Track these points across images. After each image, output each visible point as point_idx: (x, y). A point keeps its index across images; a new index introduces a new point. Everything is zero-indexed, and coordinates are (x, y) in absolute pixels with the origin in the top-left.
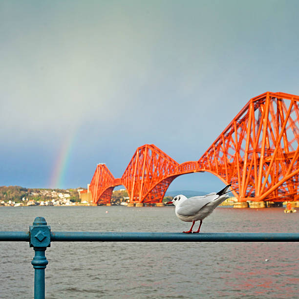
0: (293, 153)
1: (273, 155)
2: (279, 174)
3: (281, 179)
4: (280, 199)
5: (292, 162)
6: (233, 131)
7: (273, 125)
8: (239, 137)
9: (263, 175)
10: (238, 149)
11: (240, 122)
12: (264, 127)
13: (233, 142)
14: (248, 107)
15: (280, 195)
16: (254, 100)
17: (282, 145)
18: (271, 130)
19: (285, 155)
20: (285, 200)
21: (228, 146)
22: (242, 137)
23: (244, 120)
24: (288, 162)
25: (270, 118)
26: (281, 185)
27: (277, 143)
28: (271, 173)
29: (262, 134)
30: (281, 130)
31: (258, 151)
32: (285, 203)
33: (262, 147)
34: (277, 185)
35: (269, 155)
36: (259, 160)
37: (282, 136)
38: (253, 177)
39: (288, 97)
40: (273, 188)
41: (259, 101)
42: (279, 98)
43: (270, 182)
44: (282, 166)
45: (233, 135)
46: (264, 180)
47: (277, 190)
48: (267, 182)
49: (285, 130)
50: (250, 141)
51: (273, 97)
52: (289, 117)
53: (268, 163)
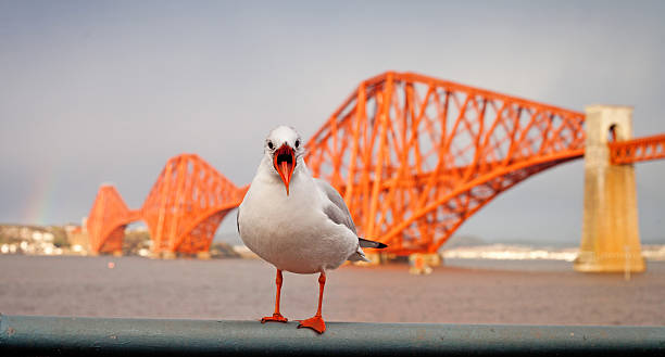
0: (428, 175)
1: (395, 176)
2: (404, 209)
3: (408, 216)
4: (405, 250)
5: (426, 188)
6: (330, 135)
7: (397, 127)
8: (340, 145)
9: (379, 208)
10: (338, 164)
11: (342, 120)
12: (381, 129)
13: (329, 152)
14: (355, 96)
15: (406, 245)
16: (367, 84)
17: (412, 160)
18: (394, 135)
19: (417, 178)
20: (415, 251)
21: (322, 159)
22: (345, 145)
23: (348, 117)
24: (420, 189)
25: (393, 114)
26: (408, 226)
27: (403, 157)
28: (392, 205)
29: (379, 141)
30: (410, 134)
31: (369, 168)
32: (414, 258)
33: (376, 162)
34: (400, 226)
35: (389, 176)
36: (371, 184)
37: (412, 144)
38: (361, 213)
39: (423, 79)
40: (395, 231)
41: (375, 86)
42: (409, 80)
43: (390, 220)
44: (410, 195)
45: (331, 142)
46: (379, 218)
47: (400, 235)
48: (385, 221)
49: (416, 136)
50: (359, 152)
51: (397, 79)
52: (423, 113)
53: (386, 190)
